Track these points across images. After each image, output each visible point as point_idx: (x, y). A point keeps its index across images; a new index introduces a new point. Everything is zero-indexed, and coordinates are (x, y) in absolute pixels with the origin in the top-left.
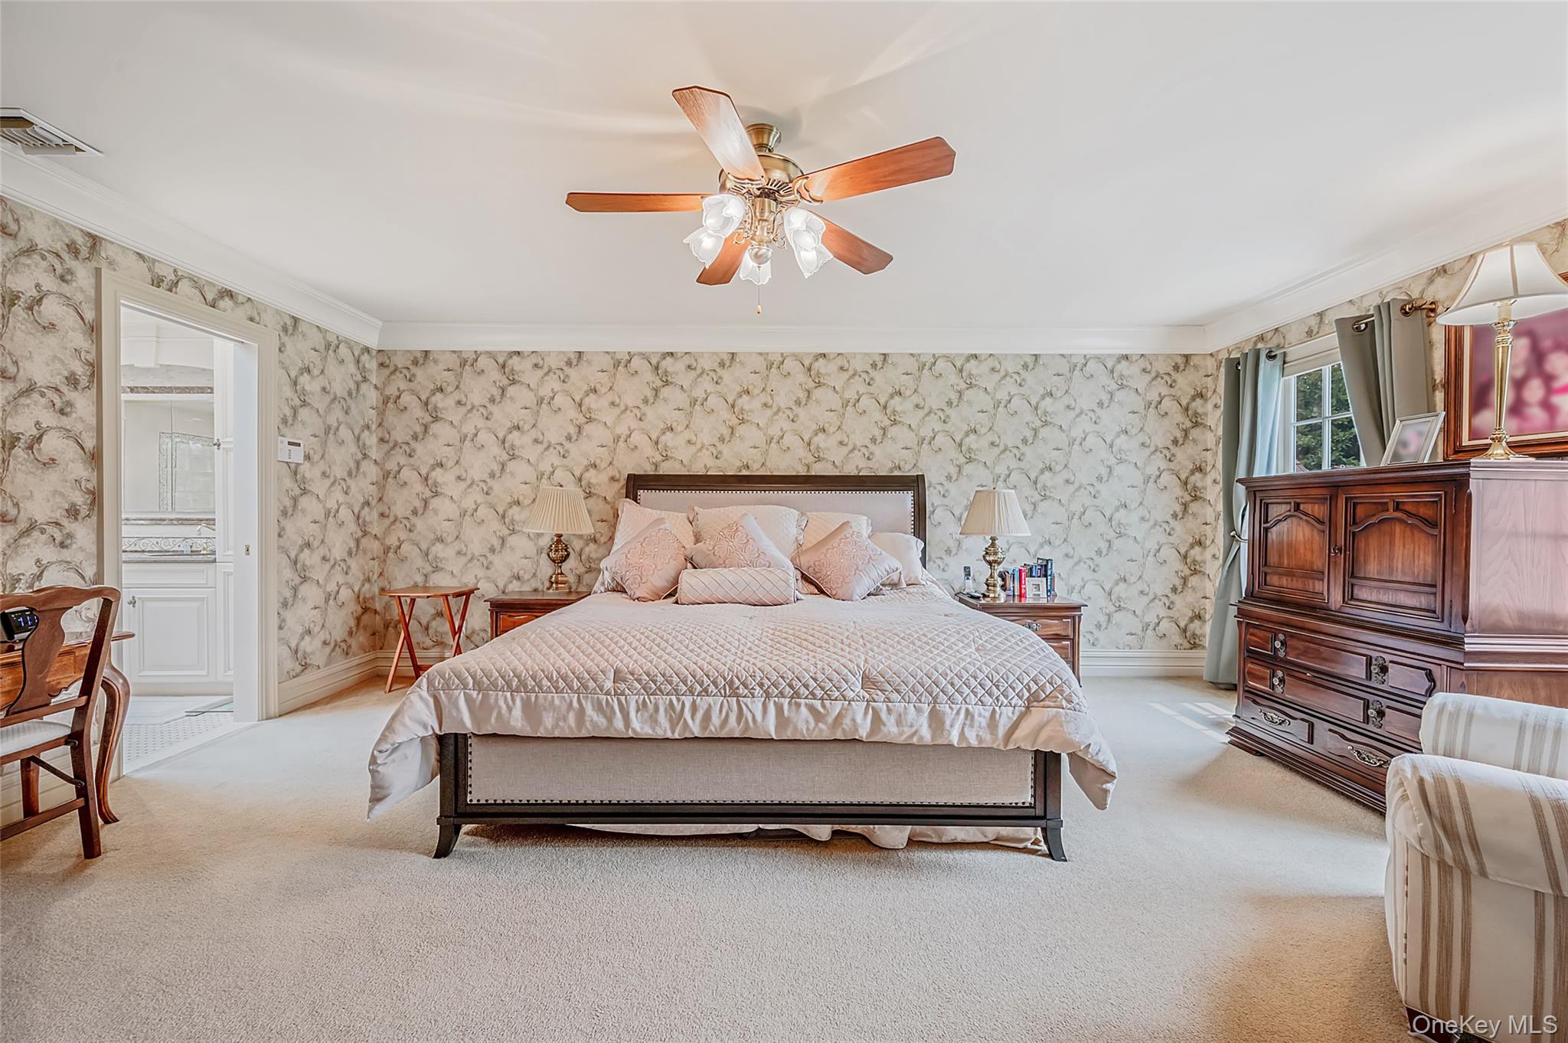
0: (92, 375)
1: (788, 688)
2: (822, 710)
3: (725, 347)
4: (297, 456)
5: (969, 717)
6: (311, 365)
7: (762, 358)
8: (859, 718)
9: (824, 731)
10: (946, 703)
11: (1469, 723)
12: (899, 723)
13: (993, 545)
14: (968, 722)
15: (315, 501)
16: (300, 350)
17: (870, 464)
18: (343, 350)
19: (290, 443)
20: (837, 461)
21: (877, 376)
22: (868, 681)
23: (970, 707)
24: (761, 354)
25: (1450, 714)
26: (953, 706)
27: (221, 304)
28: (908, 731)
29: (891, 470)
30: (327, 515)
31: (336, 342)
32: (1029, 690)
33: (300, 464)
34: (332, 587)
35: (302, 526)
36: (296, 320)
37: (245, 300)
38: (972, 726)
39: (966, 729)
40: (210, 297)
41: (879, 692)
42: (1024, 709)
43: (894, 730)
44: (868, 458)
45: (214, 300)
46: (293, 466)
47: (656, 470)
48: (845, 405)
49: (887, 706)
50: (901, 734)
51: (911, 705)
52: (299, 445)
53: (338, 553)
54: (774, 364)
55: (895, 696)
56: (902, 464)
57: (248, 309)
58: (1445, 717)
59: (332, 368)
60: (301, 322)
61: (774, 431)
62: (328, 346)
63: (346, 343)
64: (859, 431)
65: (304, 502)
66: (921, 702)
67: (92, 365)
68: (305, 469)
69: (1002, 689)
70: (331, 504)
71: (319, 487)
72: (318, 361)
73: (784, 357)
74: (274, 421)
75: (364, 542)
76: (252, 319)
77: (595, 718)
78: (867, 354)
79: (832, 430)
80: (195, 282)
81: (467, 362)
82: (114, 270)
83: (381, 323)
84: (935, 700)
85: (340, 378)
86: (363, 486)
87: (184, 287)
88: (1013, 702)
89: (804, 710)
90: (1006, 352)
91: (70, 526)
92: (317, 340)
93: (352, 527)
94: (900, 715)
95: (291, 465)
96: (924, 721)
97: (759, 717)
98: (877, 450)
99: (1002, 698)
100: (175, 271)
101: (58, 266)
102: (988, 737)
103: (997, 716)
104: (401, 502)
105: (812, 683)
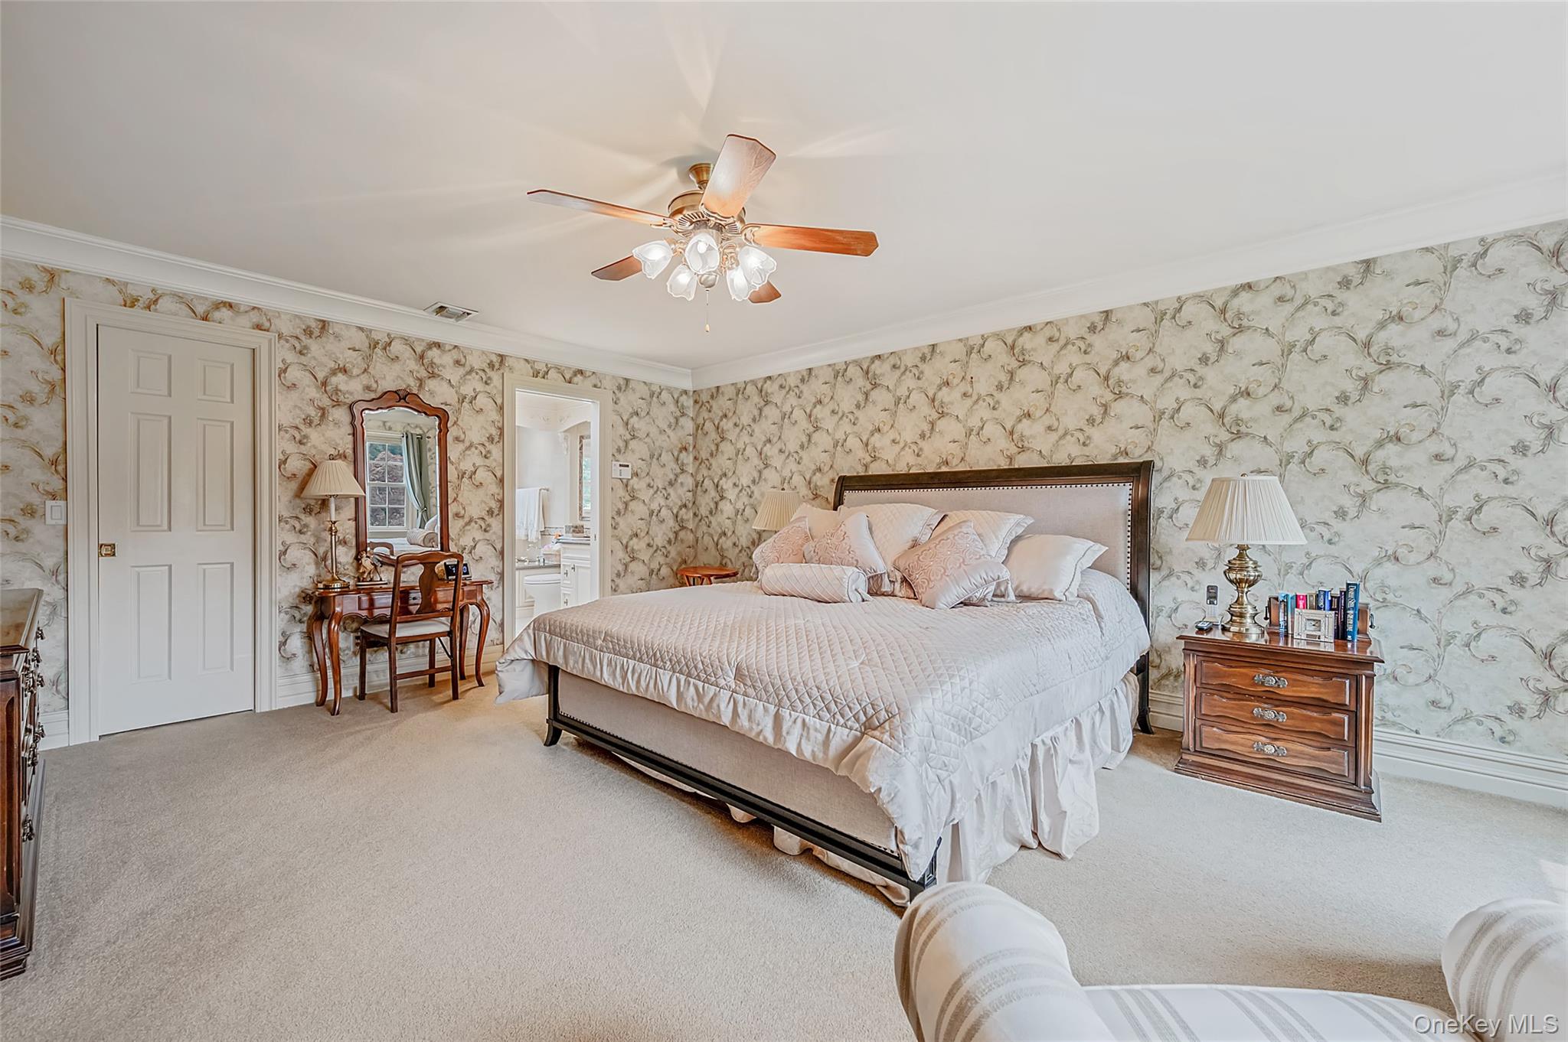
0: (500, 435)
1: (685, 667)
2: (702, 692)
3: (924, 341)
4: (627, 473)
5: (806, 729)
6: (639, 410)
7: (962, 344)
8: (723, 706)
9: (700, 711)
10: (788, 709)
11: (1518, 970)
12: (750, 718)
13: (1241, 557)
14: (805, 734)
15: (642, 505)
16: (630, 400)
17: (1087, 451)
18: (665, 395)
19: (620, 465)
20: (1044, 450)
21: (1096, 340)
22: (739, 675)
23: (807, 718)
24: (960, 340)
25: (1495, 941)
26: (792, 713)
27: (575, 380)
28: (756, 729)
29: (1115, 457)
30: (651, 514)
31: (659, 390)
32: (865, 714)
33: (629, 479)
34: (655, 566)
35: (629, 523)
36: (627, 381)
37: (591, 374)
38: (808, 739)
39: (803, 741)
40: (567, 377)
41: (742, 685)
42: (859, 734)
43: (746, 724)
44: (1084, 444)
45: (571, 378)
46: (625, 481)
47: (866, 470)
48: (1055, 382)
49: (744, 699)
50: (751, 729)
51: (761, 703)
52: (628, 466)
53: (659, 541)
54: (973, 349)
55: (751, 691)
56: (1130, 448)
57: (593, 380)
58: (1486, 942)
59: (656, 410)
60: (631, 381)
61: (975, 422)
62: (652, 395)
63: (667, 389)
64: (1072, 411)
65: (633, 505)
66: (769, 703)
67: (500, 429)
68: (634, 481)
69: (840, 707)
70: (655, 506)
71: (645, 495)
72: (644, 406)
73: (984, 338)
74: (611, 450)
75: (682, 534)
76: (595, 386)
77: (589, 666)
78: (1082, 316)
79: (1038, 414)
80: (559, 370)
81: (740, 391)
82: (512, 372)
83: (690, 371)
84: (779, 705)
85: (663, 414)
86: (680, 494)
87: (552, 374)
88: (849, 723)
89: (692, 688)
90: (1305, 268)
91: (489, 520)
92: (644, 391)
93: (671, 522)
94: (751, 711)
95: (624, 481)
96: (768, 723)
97: (665, 689)
98: (1095, 433)
99: (838, 716)
100: (547, 365)
101: (484, 377)
102: (820, 755)
103: (831, 735)
104: (705, 503)
105: (700, 666)
